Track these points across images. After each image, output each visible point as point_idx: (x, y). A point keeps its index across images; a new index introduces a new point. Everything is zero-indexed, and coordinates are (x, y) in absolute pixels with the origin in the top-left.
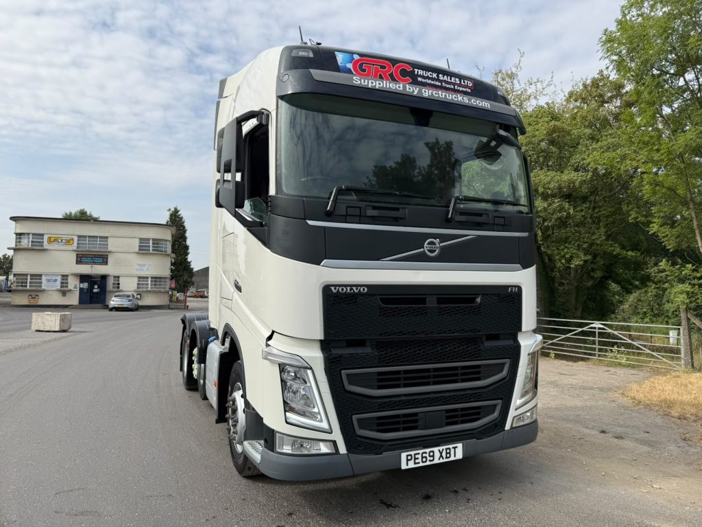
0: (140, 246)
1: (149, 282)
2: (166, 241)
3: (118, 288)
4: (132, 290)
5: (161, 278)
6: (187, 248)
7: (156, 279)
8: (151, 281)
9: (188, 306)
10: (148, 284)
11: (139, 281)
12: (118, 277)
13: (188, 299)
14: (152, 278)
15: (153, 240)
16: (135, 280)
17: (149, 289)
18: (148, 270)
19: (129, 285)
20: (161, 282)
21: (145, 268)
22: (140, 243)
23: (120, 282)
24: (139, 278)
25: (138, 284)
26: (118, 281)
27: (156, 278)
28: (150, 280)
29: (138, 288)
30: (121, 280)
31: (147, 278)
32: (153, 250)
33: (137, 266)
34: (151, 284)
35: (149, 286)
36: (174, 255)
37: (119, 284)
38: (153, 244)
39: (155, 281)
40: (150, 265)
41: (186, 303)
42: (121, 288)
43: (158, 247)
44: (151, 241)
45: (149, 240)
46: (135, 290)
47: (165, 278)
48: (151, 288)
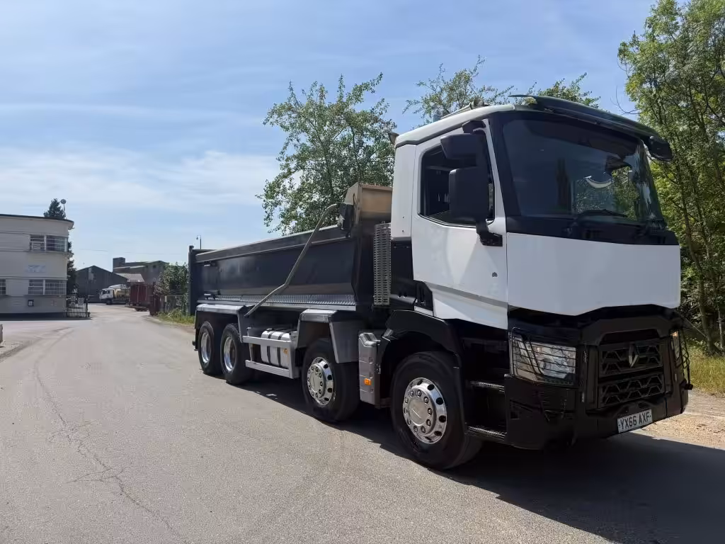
0: (31, 244)
1: (44, 287)
2: (63, 238)
3: (5, 292)
4: (22, 295)
5: (57, 281)
7: (51, 283)
8: (46, 285)
9: (89, 313)
11: (30, 285)
12: (4, 280)
13: (90, 306)
14: (47, 281)
15: (48, 237)
16: (28, 282)
17: (44, 294)
18: (41, 271)
19: (17, 289)
20: (57, 285)
21: (38, 270)
22: (32, 240)
24: (31, 281)
25: (30, 288)
26: (4, 284)
27: (51, 281)
28: (44, 283)
29: (29, 292)
30: (7, 285)
31: (42, 281)
32: (49, 248)
33: (28, 268)
34: (46, 289)
35: (44, 290)
37: (4, 289)
38: (48, 241)
39: (51, 285)
40: (44, 266)
42: (7, 294)
43: (54, 245)
44: (45, 238)
45: (43, 237)
46: (25, 296)
47: (61, 281)
48: (46, 292)
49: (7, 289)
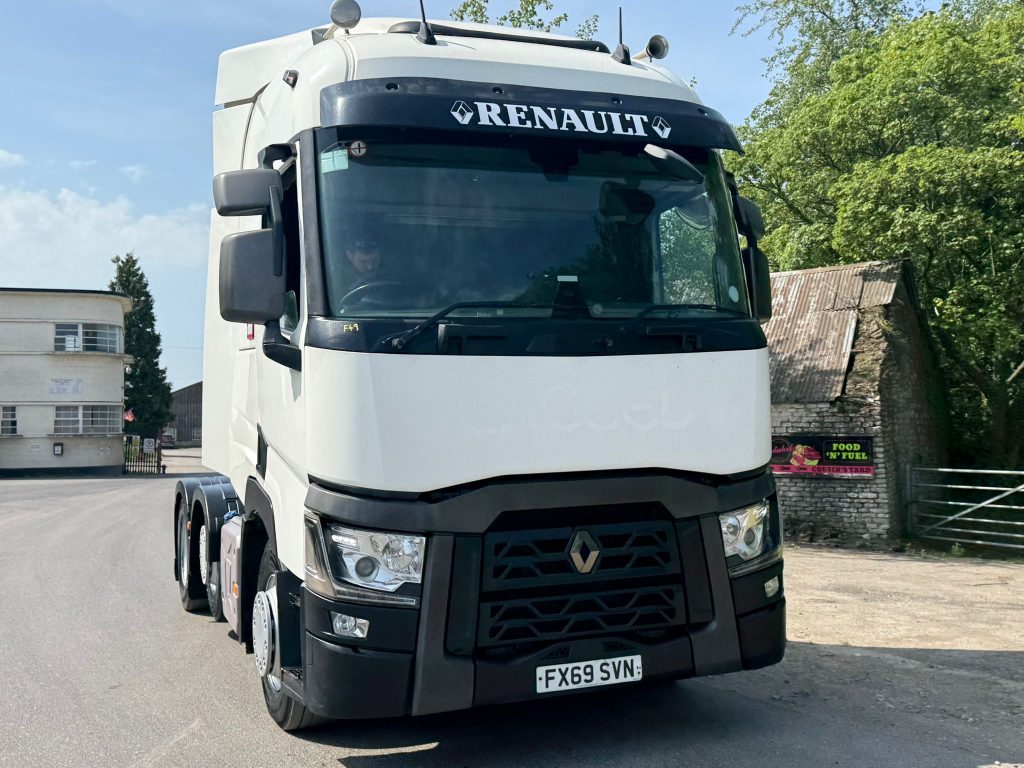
0: (56, 340)
1: (80, 417)
2: (112, 327)
3: (15, 430)
4: (45, 434)
5: (104, 408)
6: (156, 339)
7: (94, 411)
8: (84, 415)
9: (164, 467)
10: (78, 421)
11: (57, 416)
12: (13, 409)
13: (164, 452)
14: (85, 408)
15: (85, 326)
16: (52, 413)
17: (81, 432)
18: (76, 390)
19: (36, 423)
20: (104, 416)
21: (69, 387)
22: (57, 333)
23: (19, 417)
24: (58, 408)
25: (56, 422)
26: (13, 416)
27: (93, 408)
28: (81, 412)
29: (56, 430)
30: (20, 416)
31: (76, 408)
32: (87, 348)
33: (53, 385)
34: (84, 423)
35: (81, 425)
36: (130, 359)
37: (14, 423)
38: (86, 334)
39: (93, 415)
40: (79, 381)
41: (159, 460)
42: (19, 432)
43: (95, 341)
44: (80, 330)
45: (75, 326)
46: (50, 436)
47: (113, 408)
48: (84, 429)
49: (18, 424)
